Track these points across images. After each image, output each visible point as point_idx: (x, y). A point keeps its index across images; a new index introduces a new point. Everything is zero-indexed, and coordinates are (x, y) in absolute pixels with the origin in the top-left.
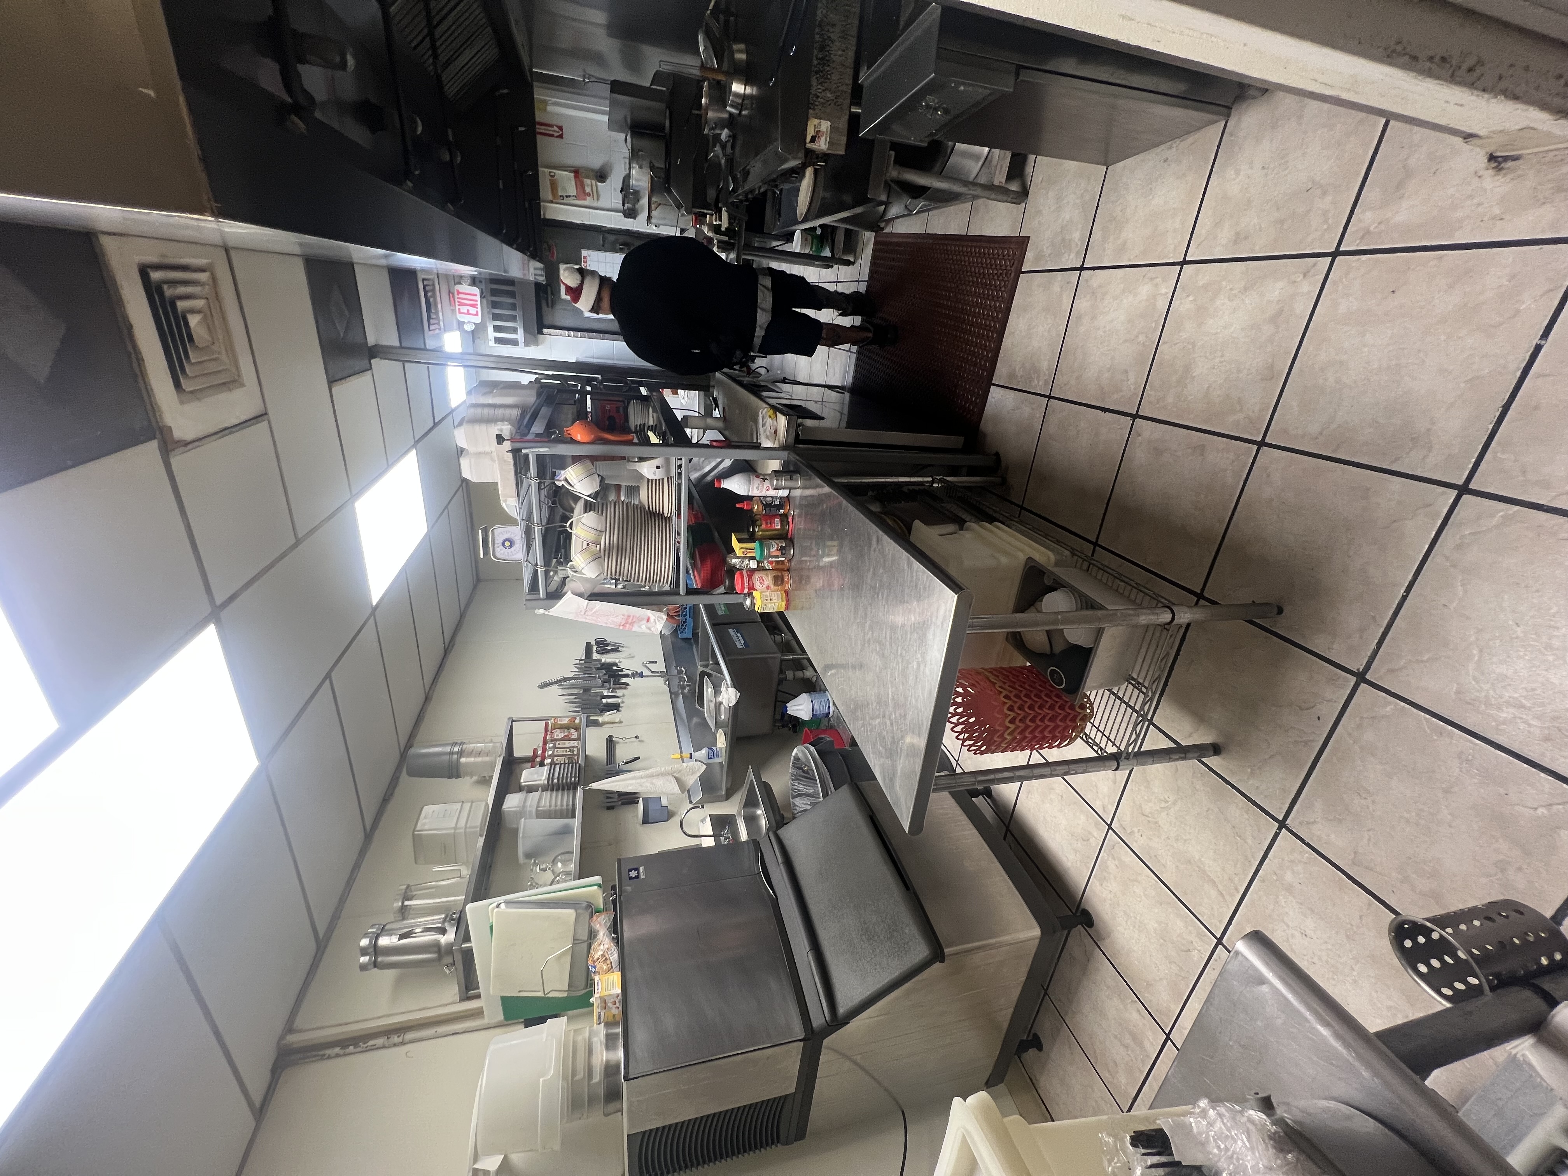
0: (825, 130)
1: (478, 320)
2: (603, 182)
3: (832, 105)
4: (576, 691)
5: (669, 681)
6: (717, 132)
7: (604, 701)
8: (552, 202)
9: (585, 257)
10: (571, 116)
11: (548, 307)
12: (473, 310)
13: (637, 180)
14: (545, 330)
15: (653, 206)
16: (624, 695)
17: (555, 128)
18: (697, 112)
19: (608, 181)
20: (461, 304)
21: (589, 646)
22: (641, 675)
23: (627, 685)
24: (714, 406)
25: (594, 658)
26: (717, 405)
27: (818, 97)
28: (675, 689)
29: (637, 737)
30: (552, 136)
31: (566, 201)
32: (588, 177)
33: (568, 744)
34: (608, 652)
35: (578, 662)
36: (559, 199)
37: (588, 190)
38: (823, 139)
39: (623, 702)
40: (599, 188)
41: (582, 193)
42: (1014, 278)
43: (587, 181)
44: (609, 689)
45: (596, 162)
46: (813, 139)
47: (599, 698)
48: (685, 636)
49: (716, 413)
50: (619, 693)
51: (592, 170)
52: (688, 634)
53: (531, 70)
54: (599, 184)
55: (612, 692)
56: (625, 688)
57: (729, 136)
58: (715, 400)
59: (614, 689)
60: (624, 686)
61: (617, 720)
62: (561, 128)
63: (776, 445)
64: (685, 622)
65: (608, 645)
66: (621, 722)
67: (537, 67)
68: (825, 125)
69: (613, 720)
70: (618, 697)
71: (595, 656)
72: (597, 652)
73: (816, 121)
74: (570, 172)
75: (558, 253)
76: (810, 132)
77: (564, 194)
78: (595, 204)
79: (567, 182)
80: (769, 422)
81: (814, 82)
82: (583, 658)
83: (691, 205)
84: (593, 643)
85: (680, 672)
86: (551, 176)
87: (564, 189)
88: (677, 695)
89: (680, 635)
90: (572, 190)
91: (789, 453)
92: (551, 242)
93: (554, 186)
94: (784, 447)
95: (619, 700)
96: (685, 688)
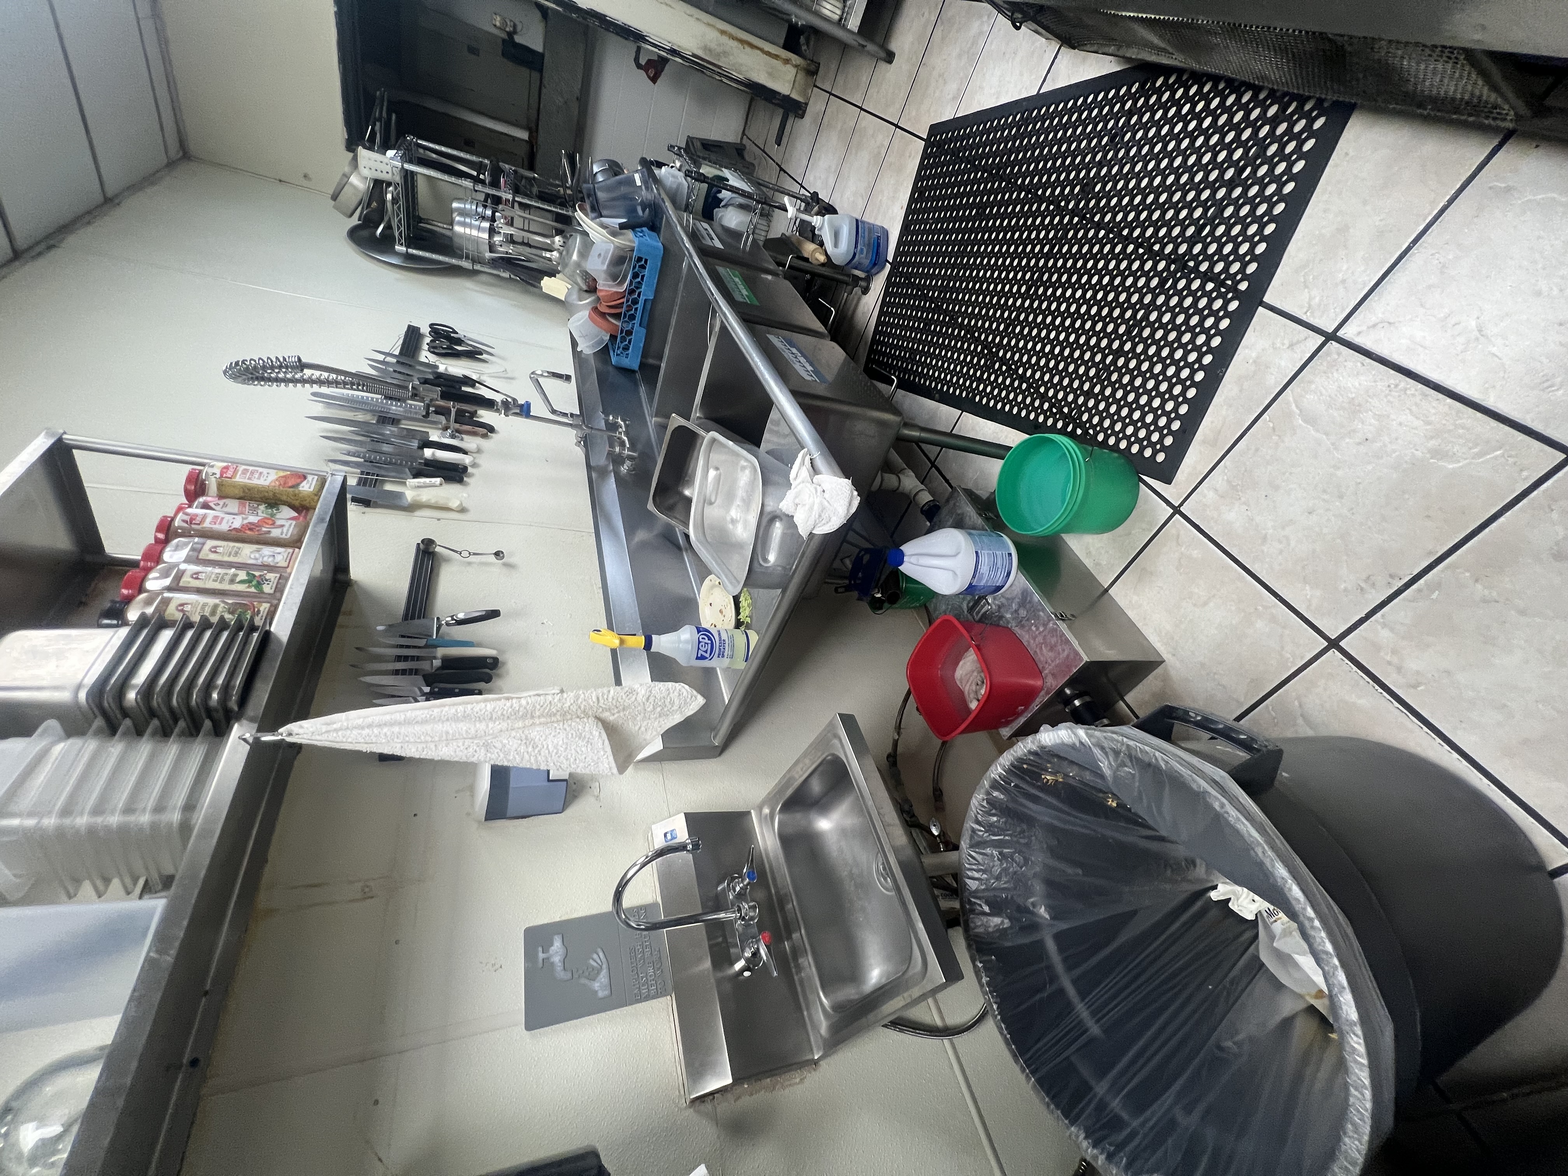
4: (360, 417)
5: (586, 442)
7: (428, 453)
16: (479, 451)
21: (412, 336)
22: (524, 410)
23: (491, 429)
25: (423, 359)
28: (601, 460)
29: (498, 554)
33: (248, 553)
34: (457, 355)
35: (381, 357)
39: (474, 465)
44: (446, 429)
47: (415, 444)
48: (626, 362)
50: (470, 442)
52: (632, 361)
55: (453, 437)
56: (485, 436)
59: (458, 431)
60: (483, 431)
61: (454, 504)
64: (629, 333)
65: (459, 342)
66: (463, 510)
69: (442, 502)
70: (465, 452)
71: (425, 356)
72: (433, 349)
82: (397, 352)
84: (425, 330)
85: (613, 427)
88: (603, 473)
89: (614, 360)
95: (467, 460)
96: (623, 463)
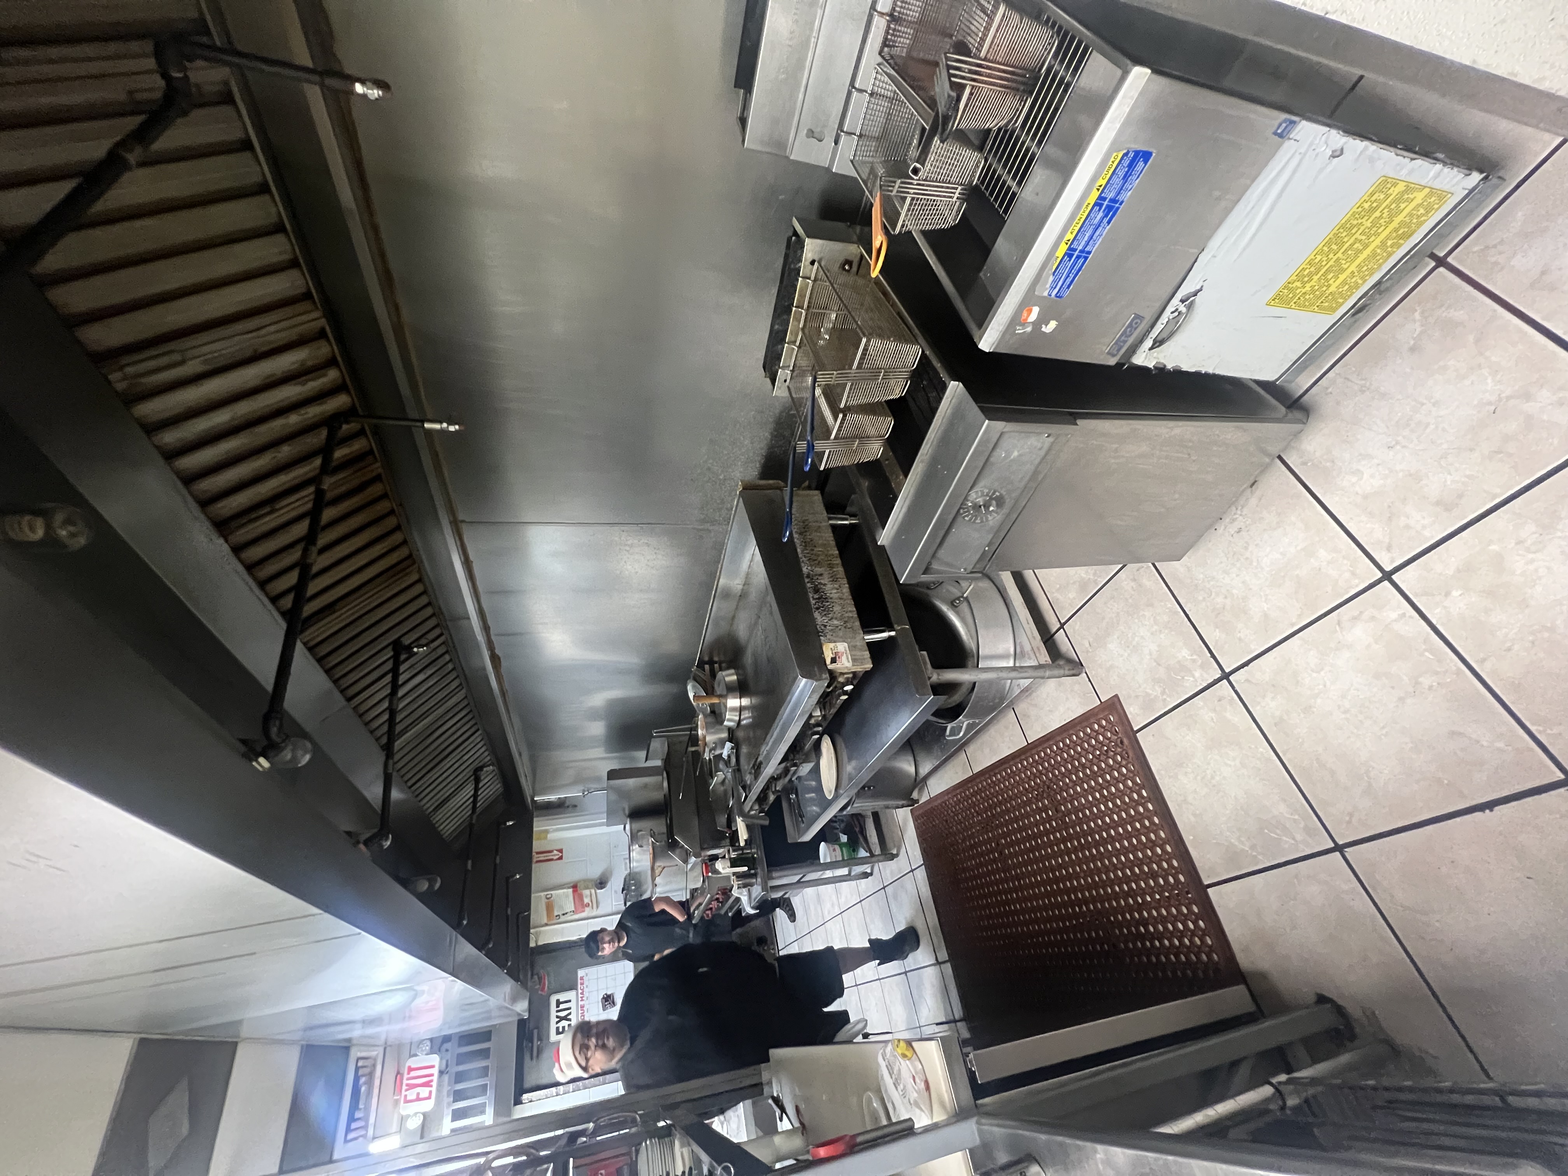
0: (843, 650)
1: (428, 1106)
2: (602, 888)
3: (843, 628)
6: (718, 752)
8: (546, 925)
9: (582, 978)
10: (572, 839)
11: (532, 1059)
12: (424, 1092)
13: (637, 861)
14: (525, 1097)
15: (657, 872)
17: (555, 852)
18: (693, 749)
19: (609, 885)
20: (411, 1087)
24: (778, 1112)
26: (783, 1110)
27: (825, 626)
30: (552, 860)
31: (563, 918)
32: (587, 888)
36: (553, 917)
37: (586, 900)
38: (844, 658)
40: (598, 896)
41: (580, 904)
42: (1130, 742)
43: (586, 892)
45: (595, 872)
46: (834, 661)
49: (784, 1125)
51: (591, 880)
53: (532, 799)
54: (598, 891)
57: (732, 748)
58: (777, 1101)
62: (561, 851)
63: (939, 1117)
67: (539, 794)
68: (842, 647)
73: (832, 645)
74: (569, 888)
75: (549, 983)
76: (828, 656)
77: (560, 913)
78: (594, 913)
79: (565, 899)
80: (905, 1067)
81: (816, 615)
83: (698, 850)
86: (548, 899)
87: (561, 907)
90: (569, 905)
91: (978, 1123)
92: (542, 972)
93: (550, 908)
94: (960, 1115)
